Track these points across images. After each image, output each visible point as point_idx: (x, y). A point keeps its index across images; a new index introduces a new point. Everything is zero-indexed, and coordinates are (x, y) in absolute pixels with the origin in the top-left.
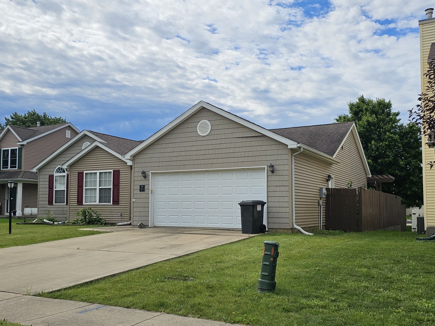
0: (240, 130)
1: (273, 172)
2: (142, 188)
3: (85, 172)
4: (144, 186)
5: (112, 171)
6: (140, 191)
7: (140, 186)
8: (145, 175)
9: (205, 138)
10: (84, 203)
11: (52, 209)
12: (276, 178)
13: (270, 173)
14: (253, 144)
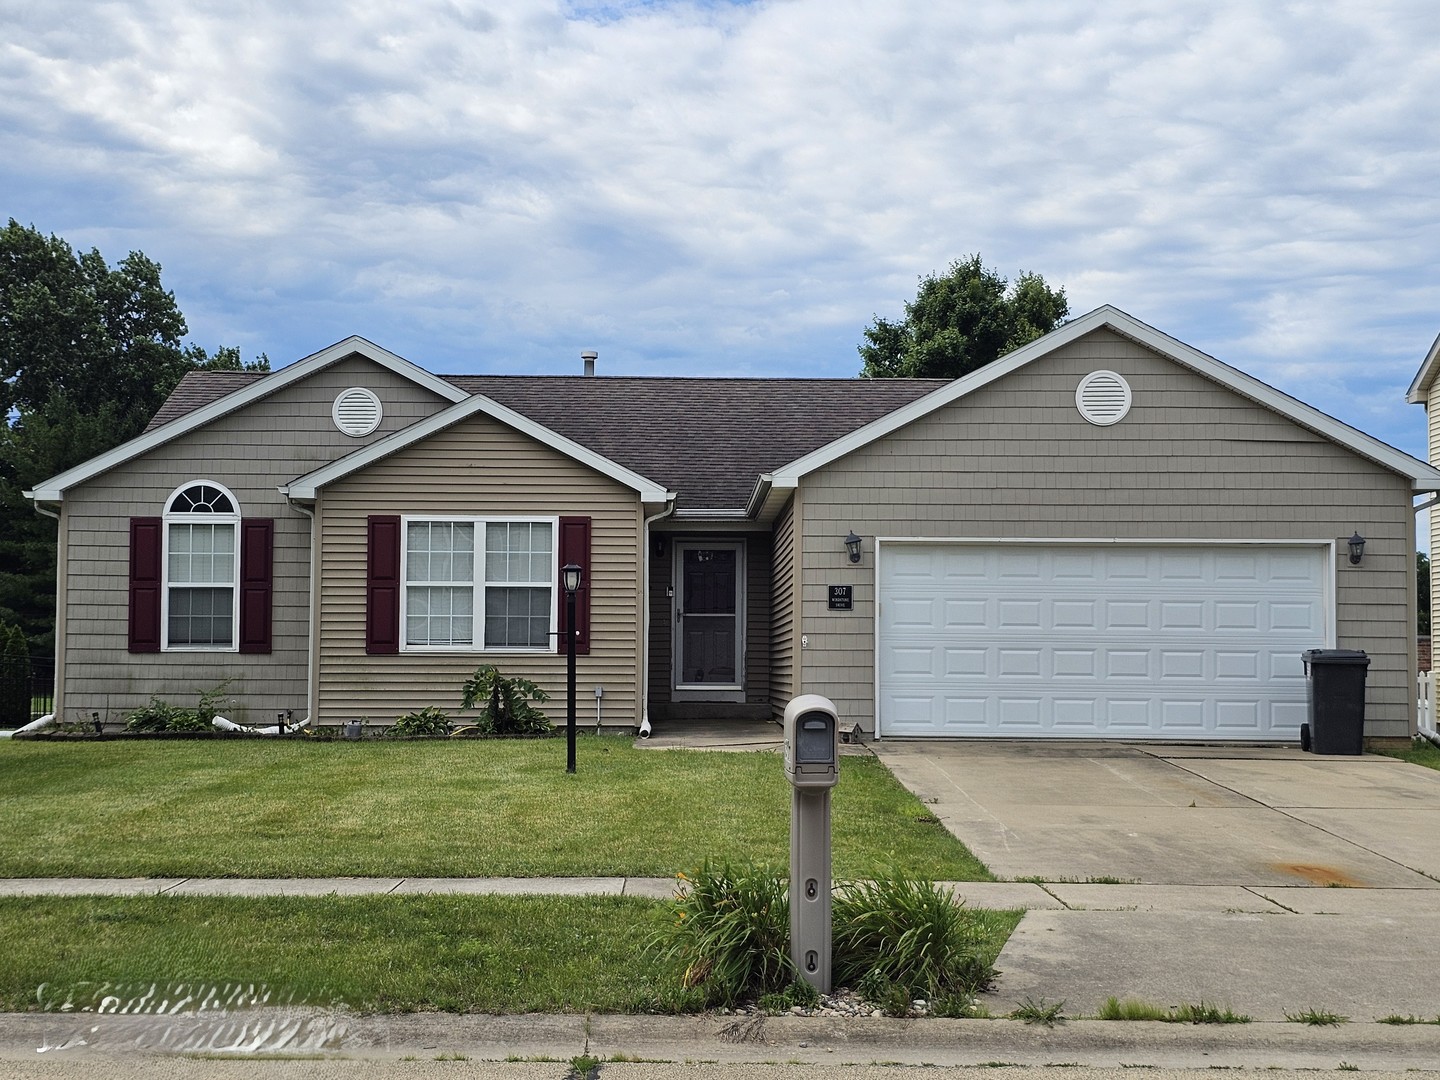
0: (1241, 416)
1: (1356, 559)
2: (840, 599)
3: (405, 519)
4: (849, 589)
5: (555, 520)
6: (832, 606)
7: (832, 589)
8: (855, 551)
9: (1106, 434)
10: (403, 647)
11: (153, 672)
12: (1366, 579)
13: (1347, 563)
14: (1286, 465)
